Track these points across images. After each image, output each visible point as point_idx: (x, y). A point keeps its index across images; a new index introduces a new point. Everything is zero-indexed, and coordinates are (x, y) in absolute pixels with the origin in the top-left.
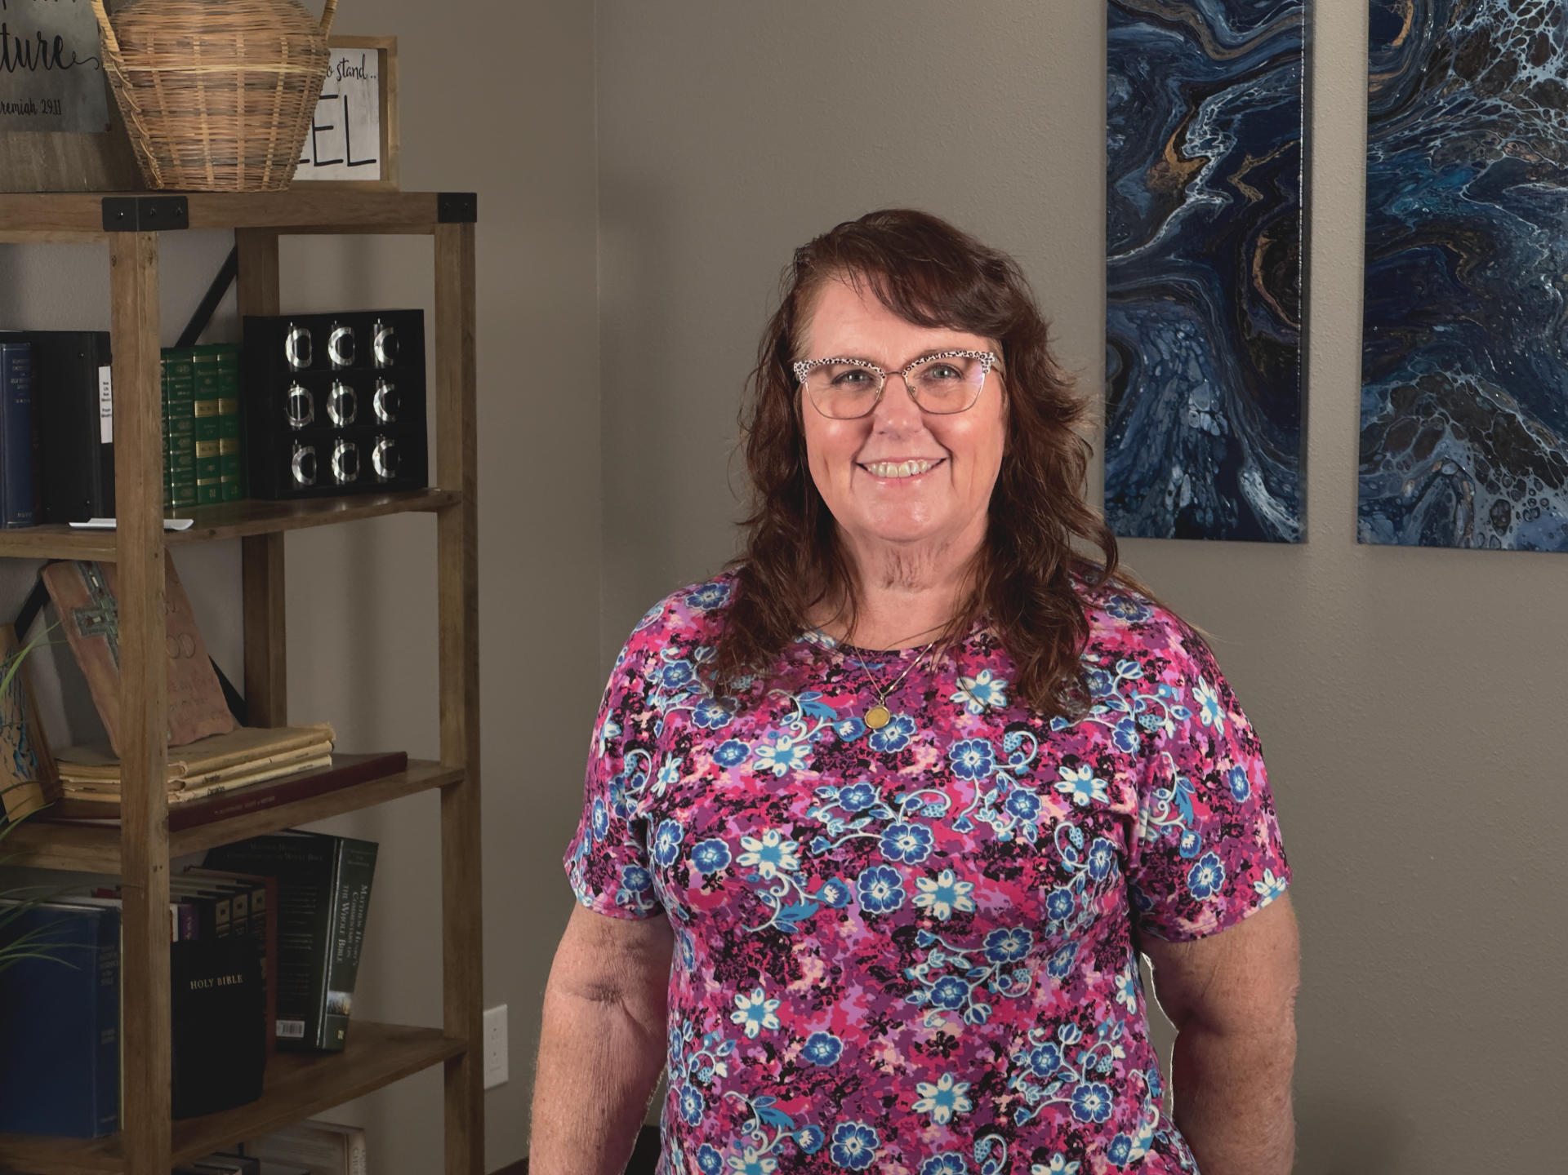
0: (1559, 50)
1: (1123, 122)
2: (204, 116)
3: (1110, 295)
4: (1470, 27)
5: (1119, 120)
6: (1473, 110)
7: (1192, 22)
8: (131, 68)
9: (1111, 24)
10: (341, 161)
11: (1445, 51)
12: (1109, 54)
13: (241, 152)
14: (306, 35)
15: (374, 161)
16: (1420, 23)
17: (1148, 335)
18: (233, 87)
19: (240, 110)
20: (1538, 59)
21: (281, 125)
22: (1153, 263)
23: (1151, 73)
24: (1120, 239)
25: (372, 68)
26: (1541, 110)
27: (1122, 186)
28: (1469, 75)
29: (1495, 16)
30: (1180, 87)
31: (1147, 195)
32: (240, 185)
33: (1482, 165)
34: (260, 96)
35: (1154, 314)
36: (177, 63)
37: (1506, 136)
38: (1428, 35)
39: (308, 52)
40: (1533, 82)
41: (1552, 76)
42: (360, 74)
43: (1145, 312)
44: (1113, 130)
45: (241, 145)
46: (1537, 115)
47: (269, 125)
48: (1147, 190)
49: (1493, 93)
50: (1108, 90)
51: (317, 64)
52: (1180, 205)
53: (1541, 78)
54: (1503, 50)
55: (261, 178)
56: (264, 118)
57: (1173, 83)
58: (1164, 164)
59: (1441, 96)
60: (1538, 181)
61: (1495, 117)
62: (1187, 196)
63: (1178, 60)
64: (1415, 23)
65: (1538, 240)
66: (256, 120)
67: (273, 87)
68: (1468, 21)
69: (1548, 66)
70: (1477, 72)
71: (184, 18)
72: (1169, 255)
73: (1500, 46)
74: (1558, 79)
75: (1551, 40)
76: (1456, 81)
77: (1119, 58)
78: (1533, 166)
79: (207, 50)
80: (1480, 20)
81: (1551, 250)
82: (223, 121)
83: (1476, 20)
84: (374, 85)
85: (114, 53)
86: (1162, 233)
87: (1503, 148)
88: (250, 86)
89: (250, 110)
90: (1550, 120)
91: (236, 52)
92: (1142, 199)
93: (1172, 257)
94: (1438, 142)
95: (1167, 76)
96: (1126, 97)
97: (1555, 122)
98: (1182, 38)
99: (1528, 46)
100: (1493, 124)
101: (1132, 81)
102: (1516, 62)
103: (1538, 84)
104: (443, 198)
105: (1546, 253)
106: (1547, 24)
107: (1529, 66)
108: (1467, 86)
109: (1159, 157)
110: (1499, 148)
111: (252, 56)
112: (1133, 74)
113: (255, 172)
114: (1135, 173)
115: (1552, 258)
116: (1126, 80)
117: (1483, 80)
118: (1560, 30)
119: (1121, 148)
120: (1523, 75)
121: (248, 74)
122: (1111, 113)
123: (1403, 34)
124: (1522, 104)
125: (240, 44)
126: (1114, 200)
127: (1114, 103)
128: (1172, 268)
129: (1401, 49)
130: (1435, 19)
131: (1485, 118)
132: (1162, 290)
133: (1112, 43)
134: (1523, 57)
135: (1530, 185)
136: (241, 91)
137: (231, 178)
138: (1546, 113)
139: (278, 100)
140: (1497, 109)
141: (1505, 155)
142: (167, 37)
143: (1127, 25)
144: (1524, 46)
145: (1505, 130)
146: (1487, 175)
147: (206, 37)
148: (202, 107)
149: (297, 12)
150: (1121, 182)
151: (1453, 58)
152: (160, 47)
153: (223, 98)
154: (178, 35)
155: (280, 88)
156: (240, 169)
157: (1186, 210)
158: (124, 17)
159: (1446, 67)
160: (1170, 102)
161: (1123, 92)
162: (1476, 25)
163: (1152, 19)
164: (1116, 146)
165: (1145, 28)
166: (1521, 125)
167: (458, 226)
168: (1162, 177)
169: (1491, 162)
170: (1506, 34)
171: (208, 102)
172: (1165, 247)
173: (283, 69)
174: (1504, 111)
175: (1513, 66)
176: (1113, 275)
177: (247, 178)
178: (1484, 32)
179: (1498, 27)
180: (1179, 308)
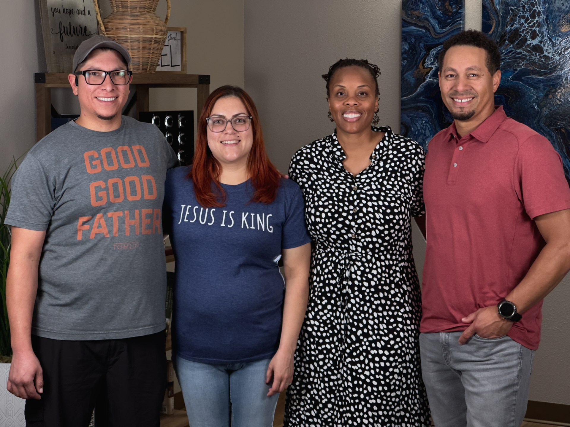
0: (540, 35)
1: (406, 57)
3: (402, 109)
4: (513, 28)
5: (405, 56)
6: (513, 53)
7: (428, 26)
9: (403, 26)
10: (169, 65)
11: (505, 35)
12: (402, 35)
13: (141, 61)
14: (161, 26)
15: (179, 65)
16: (497, 26)
17: (414, 122)
18: (139, 42)
19: (141, 48)
20: (533, 38)
21: (153, 53)
22: (415, 100)
23: (415, 41)
24: (405, 92)
25: (179, 37)
26: (534, 53)
27: (406, 76)
28: (512, 42)
29: (520, 25)
30: (424, 46)
31: (414, 79)
32: (140, 71)
33: (516, 70)
34: (147, 44)
35: (415, 115)
36: (123, 34)
37: (523, 61)
38: (499, 30)
39: (161, 31)
40: (532, 45)
41: (537, 43)
42: (175, 39)
43: (413, 115)
44: (404, 59)
45: (141, 59)
46: (533, 55)
47: (149, 53)
48: (413, 77)
49: (519, 48)
50: (402, 47)
51: (164, 35)
52: (424, 82)
54: (523, 35)
55: (147, 69)
56: (148, 51)
57: (422, 45)
58: (419, 69)
59: (504, 49)
60: (533, 75)
61: (520, 55)
62: (426, 79)
63: (423, 38)
65: (533, 93)
66: (146, 52)
67: (151, 41)
68: (512, 26)
69: (536, 40)
70: (514, 42)
71: (125, 21)
72: (420, 97)
73: (522, 34)
74: (539, 44)
75: (537, 32)
76: (508, 44)
77: (405, 37)
78: (532, 70)
79: (131, 30)
80: (516, 26)
81: (537, 96)
82: (136, 52)
83: (514, 26)
84: (179, 42)
85: (103, 31)
86: (418, 90)
87: (522, 65)
88: (144, 41)
89: (144, 49)
90: (537, 56)
91: (140, 31)
92: (412, 80)
93: (421, 98)
95: (420, 42)
96: (407, 49)
97: (538, 57)
98: (424, 31)
99: (530, 34)
100: (519, 58)
101: (409, 44)
102: (526, 39)
103: (533, 45)
104: (200, 76)
105: (535, 97)
106: (536, 27)
107: (530, 40)
108: (512, 46)
109: (417, 67)
111: (145, 32)
112: (410, 42)
113: (145, 67)
114: (410, 72)
115: (537, 99)
116: (407, 44)
117: (516, 44)
118: (540, 29)
119: (406, 64)
120: (529, 42)
121: (144, 38)
122: (403, 54)
123: (492, 30)
124: (528, 51)
125: (141, 28)
126: (403, 80)
127: (403, 51)
128: (421, 101)
129: (491, 35)
130: (502, 25)
131: (517, 56)
132: (418, 108)
133: (403, 32)
134: (529, 37)
135: (530, 76)
136: (141, 43)
137: (138, 69)
138: (536, 54)
139: (152, 46)
140: (521, 53)
141: (523, 67)
142: (120, 26)
143: (407, 27)
144: (529, 34)
145: (523, 59)
146: (517, 73)
147: (131, 26)
148: (130, 48)
149: (158, 19)
150: (406, 75)
151: (507, 37)
152: (117, 29)
153: (136, 45)
154: (123, 26)
155: (153, 42)
156: (141, 67)
158: (106, 20)
159: (505, 40)
160: (421, 50)
161: (407, 47)
163: (416, 25)
164: (404, 64)
165: (413, 28)
166: (528, 58)
167: (205, 85)
168: (418, 73)
169: (519, 69)
170: (523, 30)
171: (131, 46)
172: (419, 95)
173: (154, 36)
174: (523, 53)
175: (526, 40)
176: (403, 103)
177: (143, 69)
178: (517, 30)
179: (521, 28)
180: (423, 113)
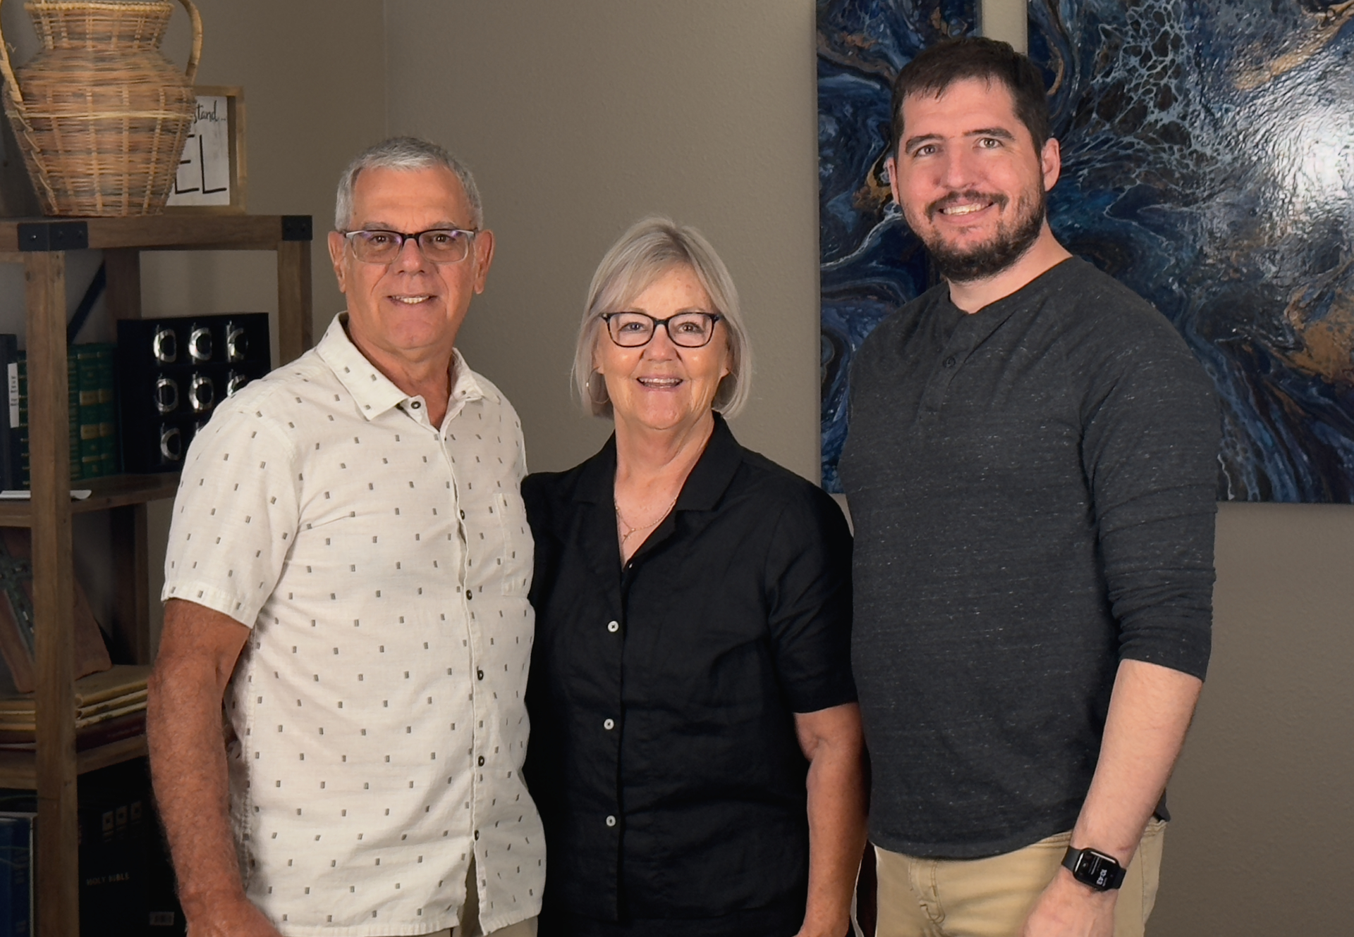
0: (1180, 98)
1: (832, 154)
2: (94, 154)
3: (823, 295)
4: (1109, 80)
5: (829, 152)
6: (1113, 146)
7: (886, 74)
8: (33, 115)
9: (820, 74)
10: (197, 189)
11: (1089, 99)
12: (819, 99)
13: (125, 183)
14: (179, 87)
15: (224, 189)
16: (1069, 75)
17: (856, 328)
18: (119, 130)
19: (125, 148)
20: (1164, 105)
21: (158, 161)
22: (854, 269)
23: (854, 114)
24: (831, 249)
25: (222, 111)
26: (1166, 146)
27: (833, 206)
28: (1109, 117)
29: (1129, 71)
30: (878, 126)
31: (853, 213)
32: (124, 211)
33: (1121, 190)
34: (142, 137)
35: (860, 311)
36: (71, 111)
37: (1139, 166)
38: (1076, 86)
39: (180, 100)
40: (1160, 124)
41: (1174, 119)
42: (212, 116)
43: (853, 308)
44: (824, 161)
45: (125, 177)
46: (1164, 150)
47: (148, 161)
48: (852, 209)
49: (1127, 133)
50: (819, 128)
51: (187, 111)
52: (880, 221)
53: (1166, 121)
54: (1135, 99)
55: (141, 205)
56: (144, 155)
57: (871, 123)
58: (866, 188)
59: (1087, 134)
60: (1165, 202)
61: (1130, 152)
62: (886, 214)
63: (876, 104)
64: (1065, 77)
65: (1166, 250)
66: (138, 157)
67: (153, 130)
68: (1107, 74)
69: (1171, 110)
70: (1114, 116)
71: (77, 74)
72: (872, 261)
73: (1132, 94)
74: (1179, 121)
75: (1173, 90)
76: (1098, 123)
77: (827, 102)
78: (1161, 191)
79: (97, 99)
80: (1117, 74)
81: (1177, 259)
82: (110, 158)
83: (1113, 74)
84: (224, 126)
85: (17, 103)
86: (866, 243)
87: (1137, 176)
88: (133, 129)
89: (133, 149)
90: (1173, 153)
91: (121, 101)
92: (849, 217)
93: (874, 264)
94: (1085, 172)
95: (867, 117)
96: (834, 134)
97: (1177, 155)
98: (878, 87)
99: (1156, 95)
100: (1128, 157)
101: (839, 121)
102: (1146, 108)
103: (1164, 125)
104: (286, 219)
105: (1173, 261)
106: (1170, 77)
107: (1156, 111)
108: (1108, 126)
109: (862, 183)
110: (1133, 176)
111: (135, 103)
112: (839, 115)
113: (136, 200)
114: (842, 196)
115: (1177, 265)
116: (834, 120)
117: (1120, 122)
118: (1181, 82)
119: (830, 176)
120: (1151, 118)
121: (132, 119)
122: (822, 146)
123: (1056, 85)
124: (1150, 141)
125: (125, 94)
126: (824, 216)
127: (824, 138)
128: (875, 273)
129: (1055, 97)
130: (1081, 72)
131: (1122, 152)
132: (865, 292)
133: (821, 90)
134: (1151, 104)
135: (1158, 206)
136: (125, 134)
137: (117, 205)
138: (1171, 148)
139: (156, 141)
140: (1131, 145)
141: (1138, 182)
142: (63, 89)
143: (834, 75)
144: (1152, 95)
145: (1139, 162)
146: (1125, 197)
147: (97, 89)
148: (93, 147)
149: (170, 67)
150: (830, 203)
151: (1096, 104)
152: (57, 98)
153: (110, 138)
154: (73, 88)
155: (158, 131)
156: (124, 198)
157: (884, 226)
158: (25, 73)
159: (1090, 112)
160: (870, 138)
161: (832, 130)
162: (1114, 78)
163: (855, 71)
164: (826, 174)
165: (848, 78)
166: (1151, 158)
167: (297, 244)
168: (864, 198)
169: (1128, 187)
170: (1137, 86)
171: (98, 143)
172: (870, 255)
173: (160, 115)
174: (1137, 147)
175: (1143, 111)
176: (826, 278)
177: (131, 204)
178: (1120, 84)
179: (1131, 81)
180: (881, 306)
